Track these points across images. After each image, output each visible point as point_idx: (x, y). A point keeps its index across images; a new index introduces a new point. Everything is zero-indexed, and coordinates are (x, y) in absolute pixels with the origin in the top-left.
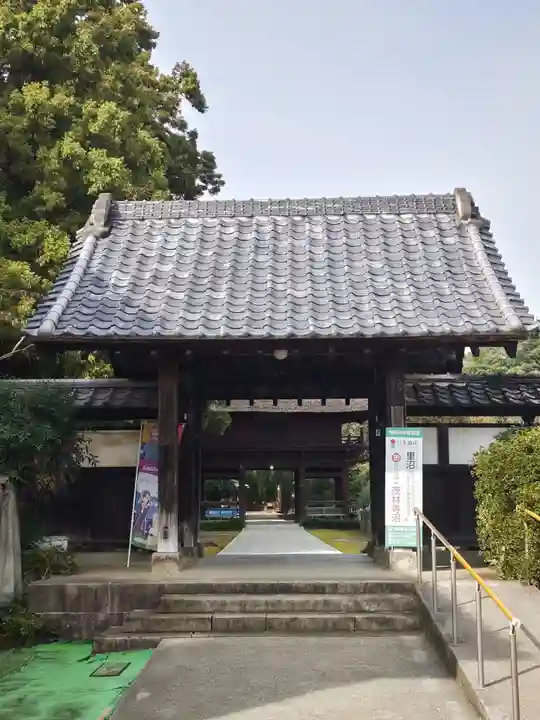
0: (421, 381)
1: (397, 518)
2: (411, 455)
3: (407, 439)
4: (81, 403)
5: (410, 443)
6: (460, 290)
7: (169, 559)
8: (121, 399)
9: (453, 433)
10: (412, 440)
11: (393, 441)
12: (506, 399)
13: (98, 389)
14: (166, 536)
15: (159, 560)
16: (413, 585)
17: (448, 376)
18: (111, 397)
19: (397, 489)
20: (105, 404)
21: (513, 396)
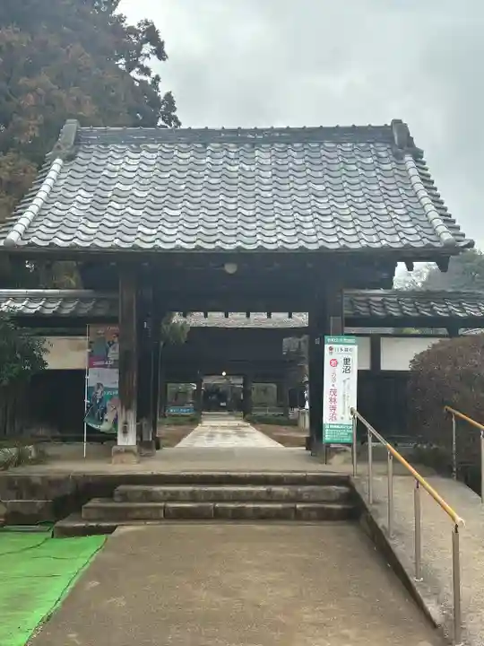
0: (357, 295)
1: (333, 417)
2: (347, 361)
3: (343, 347)
4: (50, 312)
5: (346, 350)
6: (395, 211)
7: (128, 451)
8: (86, 309)
9: (384, 342)
10: (349, 347)
11: (331, 349)
12: (433, 312)
13: (66, 299)
14: (125, 432)
15: (118, 452)
16: (348, 477)
17: (381, 291)
18: (78, 307)
19: (334, 392)
20: (72, 312)
21: (440, 310)
